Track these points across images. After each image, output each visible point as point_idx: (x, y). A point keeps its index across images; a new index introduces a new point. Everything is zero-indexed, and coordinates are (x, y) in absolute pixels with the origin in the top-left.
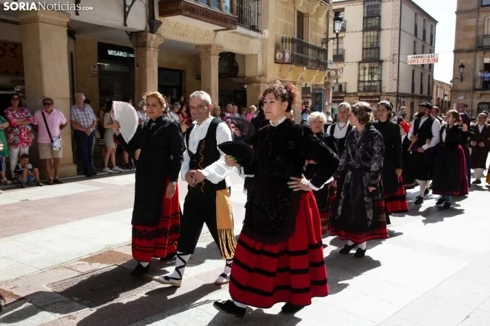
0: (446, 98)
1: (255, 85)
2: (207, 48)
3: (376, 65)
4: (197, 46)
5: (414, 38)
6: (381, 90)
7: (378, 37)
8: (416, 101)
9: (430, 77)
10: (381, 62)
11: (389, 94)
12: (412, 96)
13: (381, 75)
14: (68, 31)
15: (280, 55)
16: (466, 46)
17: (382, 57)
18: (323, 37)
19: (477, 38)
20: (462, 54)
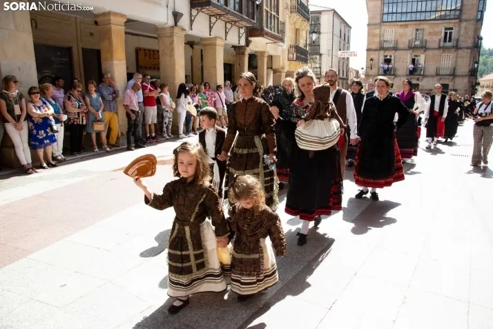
1: (278, 74)
2: (263, 53)
3: (318, 56)
4: (256, 52)
5: (339, 39)
6: (321, 74)
7: (319, 38)
8: (340, 81)
9: (348, 65)
10: (321, 55)
13: (320, 64)
14: (224, 50)
15: (291, 56)
16: (374, 47)
17: (321, 52)
18: (305, 43)
19: (380, 42)
20: (371, 52)
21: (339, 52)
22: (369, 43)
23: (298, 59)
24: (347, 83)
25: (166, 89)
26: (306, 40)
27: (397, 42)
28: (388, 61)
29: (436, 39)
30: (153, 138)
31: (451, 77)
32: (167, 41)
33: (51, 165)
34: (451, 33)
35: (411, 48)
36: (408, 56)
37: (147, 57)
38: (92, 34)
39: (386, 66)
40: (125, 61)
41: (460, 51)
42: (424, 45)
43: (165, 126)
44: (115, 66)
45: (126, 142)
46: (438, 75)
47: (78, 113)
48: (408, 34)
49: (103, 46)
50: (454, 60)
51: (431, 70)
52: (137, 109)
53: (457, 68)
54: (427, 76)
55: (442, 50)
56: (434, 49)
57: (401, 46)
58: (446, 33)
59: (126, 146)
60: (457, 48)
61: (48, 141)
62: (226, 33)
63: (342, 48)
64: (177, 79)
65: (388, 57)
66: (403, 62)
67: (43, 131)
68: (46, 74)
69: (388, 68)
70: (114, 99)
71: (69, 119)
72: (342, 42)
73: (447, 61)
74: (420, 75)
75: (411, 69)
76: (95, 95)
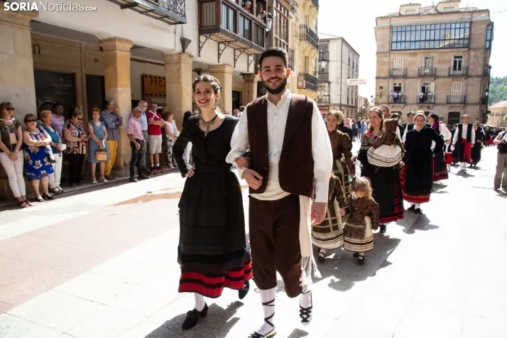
0: (364, 107)
3: (327, 84)
5: (348, 67)
6: (329, 102)
7: (327, 65)
8: (350, 108)
9: (356, 93)
10: (329, 83)
11: (334, 105)
12: (347, 106)
13: (329, 92)
14: (233, 77)
15: (300, 84)
16: (383, 75)
17: (331, 79)
18: (314, 70)
19: (390, 70)
20: (380, 80)
21: (348, 80)
22: (378, 71)
23: (307, 87)
24: (356, 111)
25: (171, 117)
26: (316, 68)
27: (406, 70)
28: (397, 89)
29: (446, 67)
30: (157, 168)
31: (462, 105)
32: (174, 67)
33: (46, 198)
34: (460, 62)
35: (421, 76)
36: (418, 84)
37: (154, 84)
38: (96, 60)
39: (396, 94)
40: (130, 89)
41: (470, 80)
42: (434, 73)
43: (169, 156)
44: (119, 93)
45: (129, 172)
46: (448, 103)
47: (78, 142)
48: (417, 62)
49: (107, 73)
50: (464, 88)
51: (442, 98)
52: (142, 138)
53: (468, 96)
54: (438, 104)
55: (451, 79)
56: (444, 77)
57: (410, 74)
58: (455, 62)
59: (129, 177)
60: (467, 76)
61: (45, 172)
62: (235, 60)
63: (351, 76)
64: (184, 106)
65: (397, 85)
66: (412, 90)
67: (39, 162)
68: (47, 101)
69: (398, 96)
70: (117, 126)
71: (68, 148)
72: (351, 70)
73: (457, 89)
74: (431, 103)
75: (421, 97)
76: (98, 124)
